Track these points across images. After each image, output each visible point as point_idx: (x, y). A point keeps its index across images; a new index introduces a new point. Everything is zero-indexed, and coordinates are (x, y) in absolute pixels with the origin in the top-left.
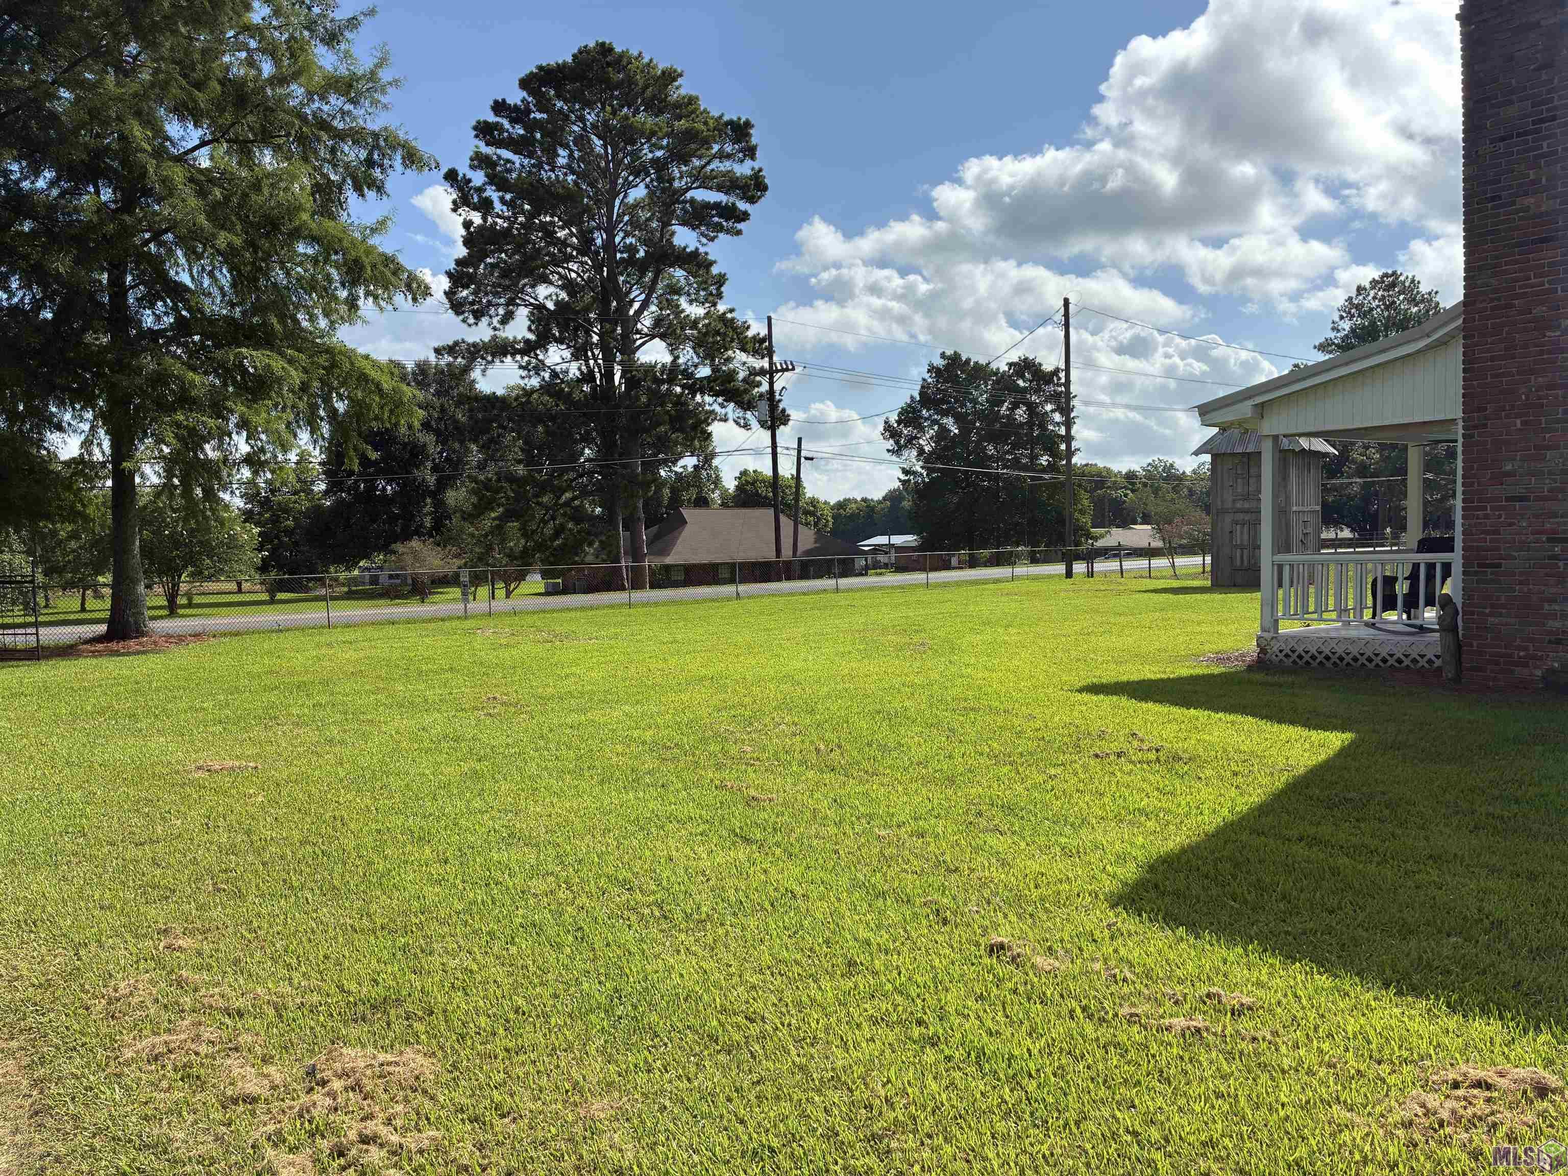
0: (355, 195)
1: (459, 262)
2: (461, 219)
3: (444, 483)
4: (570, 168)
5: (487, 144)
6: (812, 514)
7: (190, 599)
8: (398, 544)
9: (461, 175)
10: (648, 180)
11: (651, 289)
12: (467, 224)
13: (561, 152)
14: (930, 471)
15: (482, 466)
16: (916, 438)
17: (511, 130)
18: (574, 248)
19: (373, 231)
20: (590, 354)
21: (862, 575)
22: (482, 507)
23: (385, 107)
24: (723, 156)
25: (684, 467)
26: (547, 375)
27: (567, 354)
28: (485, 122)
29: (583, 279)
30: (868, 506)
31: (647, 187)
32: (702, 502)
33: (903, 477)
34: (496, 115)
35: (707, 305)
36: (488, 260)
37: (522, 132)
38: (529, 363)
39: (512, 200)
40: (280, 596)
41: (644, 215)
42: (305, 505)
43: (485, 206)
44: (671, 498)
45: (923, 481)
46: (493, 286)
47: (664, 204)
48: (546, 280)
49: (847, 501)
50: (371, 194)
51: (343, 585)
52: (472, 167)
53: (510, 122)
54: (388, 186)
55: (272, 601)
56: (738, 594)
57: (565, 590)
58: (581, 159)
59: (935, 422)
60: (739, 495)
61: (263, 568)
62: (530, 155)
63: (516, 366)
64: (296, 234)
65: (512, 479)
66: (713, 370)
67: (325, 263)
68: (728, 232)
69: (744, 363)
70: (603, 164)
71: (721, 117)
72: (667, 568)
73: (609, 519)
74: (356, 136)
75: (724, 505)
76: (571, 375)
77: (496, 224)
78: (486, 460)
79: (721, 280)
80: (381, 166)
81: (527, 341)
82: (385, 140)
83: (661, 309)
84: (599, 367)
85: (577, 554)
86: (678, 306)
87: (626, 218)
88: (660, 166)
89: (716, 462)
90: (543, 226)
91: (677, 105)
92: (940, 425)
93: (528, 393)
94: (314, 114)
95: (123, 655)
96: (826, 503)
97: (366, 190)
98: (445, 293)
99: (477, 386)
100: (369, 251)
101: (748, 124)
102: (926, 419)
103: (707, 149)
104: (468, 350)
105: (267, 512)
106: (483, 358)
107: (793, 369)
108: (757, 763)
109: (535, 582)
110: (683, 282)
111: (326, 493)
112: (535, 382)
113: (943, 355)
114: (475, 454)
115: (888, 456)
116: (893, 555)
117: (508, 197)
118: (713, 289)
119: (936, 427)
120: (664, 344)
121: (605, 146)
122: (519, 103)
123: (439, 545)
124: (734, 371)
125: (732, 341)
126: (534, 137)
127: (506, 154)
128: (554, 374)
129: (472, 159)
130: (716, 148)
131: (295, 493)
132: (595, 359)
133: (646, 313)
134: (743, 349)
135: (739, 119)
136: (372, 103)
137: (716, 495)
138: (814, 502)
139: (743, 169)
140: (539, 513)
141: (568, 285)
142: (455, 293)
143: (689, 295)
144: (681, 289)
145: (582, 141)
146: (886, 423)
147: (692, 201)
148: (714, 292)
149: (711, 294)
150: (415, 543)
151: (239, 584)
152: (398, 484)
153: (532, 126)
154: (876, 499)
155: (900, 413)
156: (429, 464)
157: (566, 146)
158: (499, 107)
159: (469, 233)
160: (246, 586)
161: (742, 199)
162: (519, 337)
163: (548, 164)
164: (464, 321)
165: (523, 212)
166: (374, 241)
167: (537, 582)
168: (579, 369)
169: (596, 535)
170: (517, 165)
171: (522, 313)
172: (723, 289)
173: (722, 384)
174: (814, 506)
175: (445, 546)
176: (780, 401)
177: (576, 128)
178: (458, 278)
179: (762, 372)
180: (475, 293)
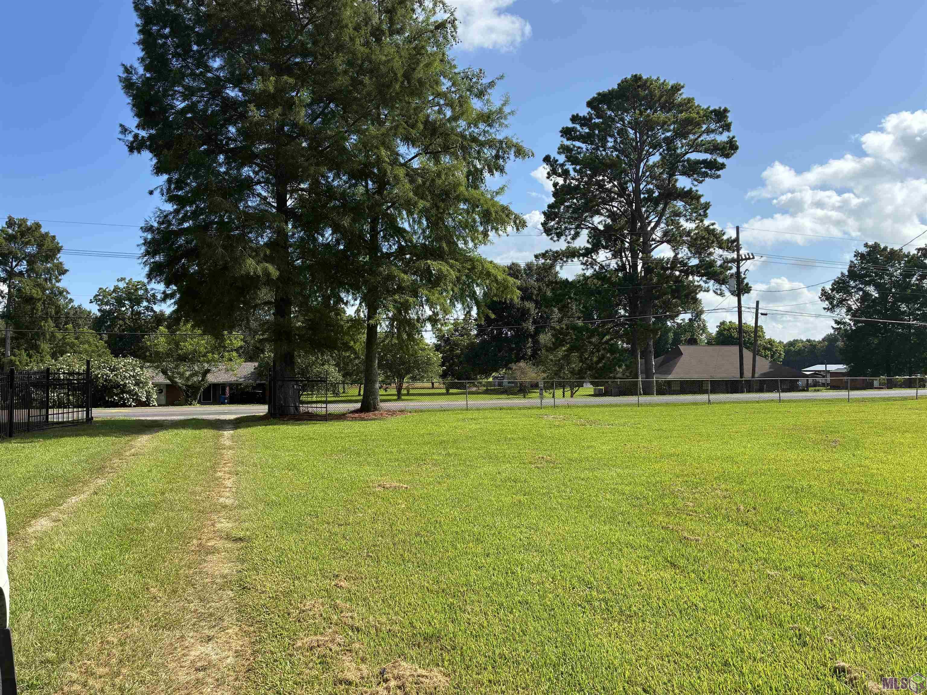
0: (489, 175)
1: (550, 206)
2: (552, 182)
3: (537, 331)
4: (615, 148)
5: (568, 140)
6: (770, 350)
7: (408, 391)
8: (513, 364)
9: (552, 158)
10: (661, 150)
11: (661, 215)
12: (555, 185)
13: (610, 139)
14: (856, 322)
15: (560, 321)
16: (845, 300)
17: (581, 130)
18: (615, 193)
19: (497, 193)
20: (623, 254)
21: (803, 390)
22: (558, 343)
23: (506, 126)
24: (709, 131)
25: (683, 320)
26: (597, 268)
27: (609, 255)
28: (567, 128)
29: (620, 211)
30: (811, 346)
31: (661, 154)
32: (693, 341)
33: (835, 326)
34: (573, 123)
35: (697, 222)
36: (566, 204)
37: (587, 130)
38: (587, 261)
39: (580, 169)
40: (451, 391)
41: (658, 171)
42: (466, 342)
43: (565, 174)
44: (674, 339)
45: (851, 329)
46: (568, 218)
47: (671, 163)
48: (598, 213)
49: (796, 341)
50: (497, 174)
51: (484, 386)
52: (559, 153)
53: (581, 126)
54: (507, 168)
55: (448, 393)
56: (709, 401)
57: (606, 393)
58: (621, 142)
59: (861, 289)
60: (719, 337)
61: (444, 376)
62: (592, 144)
63: (579, 263)
64: (459, 198)
65: (575, 328)
66: (700, 261)
67: (473, 213)
68: (711, 176)
69: (721, 256)
70: (634, 144)
71: (708, 108)
72: (669, 383)
73: (632, 352)
74: (491, 143)
75: (709, 343)
76: (611, 267)
77: (571, 183)
78: (562, 317)
79: (707, 206)
80: (503, 158)
81: (587, 249)
82: (506, 144)
83: (668, 226)
84: (629, 262)
85: (611, 373)
86: (678, 223)
87: (648, 173)
88: (669, 141)
89: (703, 316)
90: (598, 183)
91: (680, 105)
92: (864, 292)
93: (586, 278)
94: (470, 135)
95: (365, 420)
96: (780, 342)
97: (495, 172)
98: (542, 224)
99: (559, 275)
100: (494, 204)
101: (726, 111)
102: (853, 288)
103: (699, 128)
104: (553, 256)
105: (448, 345)
106: (561, 259)
107: (753, 258)
108: (694, 514)
109: (588, 388)
110: (682, 208)
111: (477, 336)
112: (589, 272)
113: (866, 245)
114: (556, 314)
115: (824, 312)
116: (829, 378)
117: (578, 167)
118: (701, 212)
119: (861, 293)
120: (669, 246)
121: (635, 133)
122: (586, 115)
123: (534, 365)
124: (714, 260)
125: (713, 242)
126: (594, 133)
127: (578, 144)
128: (602, 267)
129: (559, 149)
130: (704, 127)
131: (462, 336)
132: (626, 257)
133: (658, 228)
134: (720, 247)
135: (720, 108)
136: (499, 125)
137: (703, 337)
138: (771, 342)
139: (722, 138)
140: (590, 348)
141: (612, 215)
142: (547, 224)
143: (685, 216)
144: (680, 213)
145: (622, 132)
146: (822, 290)
147: (688, 160)
148: (702, 213)
149: (700, 215)
150: (522, 364)
151: (433, 384)
152: (514, 331)
153: (592, 127)
154: (817, 340)
155: (833, 284)
156: (531, 320)
157: (612, 136)
158: (575, 119)
159: (556, 189)
160: (436, 385)
161: (721, 156)
162: (582, 247)
163: (602, 147)
164: (551, 239)
165: (587, 175)
166: (497, 199)
167: (590, 388)
168: (617, 263)
169: (623, 361)
170: (584, 150)
171: (584, 233)
172: (707, 212)
173: (706, 269)
174: (771, 345)
175: (538, 366)
176: (745, 278)
177: (619, 125)
178: (550, 215)
179: (733, 261)
180: (558, 223)
